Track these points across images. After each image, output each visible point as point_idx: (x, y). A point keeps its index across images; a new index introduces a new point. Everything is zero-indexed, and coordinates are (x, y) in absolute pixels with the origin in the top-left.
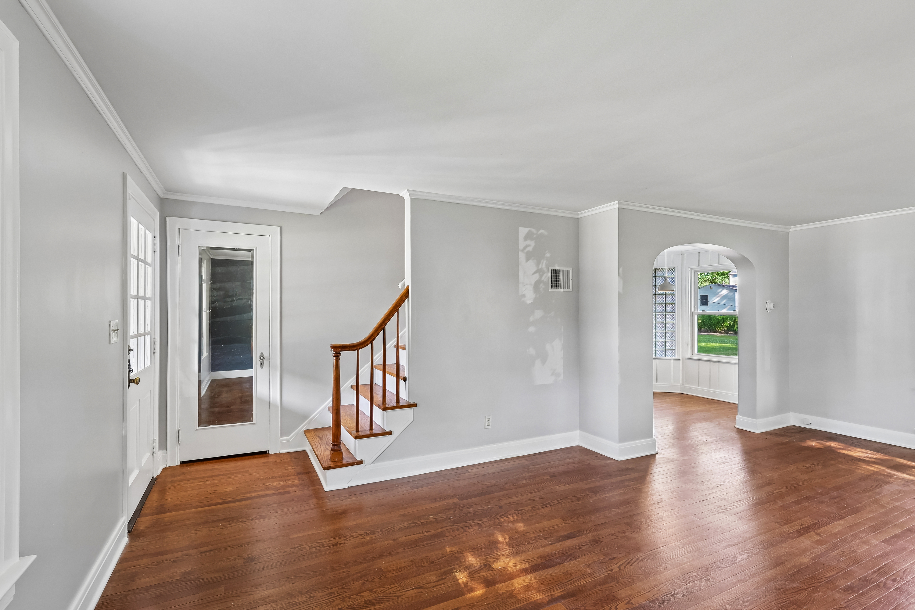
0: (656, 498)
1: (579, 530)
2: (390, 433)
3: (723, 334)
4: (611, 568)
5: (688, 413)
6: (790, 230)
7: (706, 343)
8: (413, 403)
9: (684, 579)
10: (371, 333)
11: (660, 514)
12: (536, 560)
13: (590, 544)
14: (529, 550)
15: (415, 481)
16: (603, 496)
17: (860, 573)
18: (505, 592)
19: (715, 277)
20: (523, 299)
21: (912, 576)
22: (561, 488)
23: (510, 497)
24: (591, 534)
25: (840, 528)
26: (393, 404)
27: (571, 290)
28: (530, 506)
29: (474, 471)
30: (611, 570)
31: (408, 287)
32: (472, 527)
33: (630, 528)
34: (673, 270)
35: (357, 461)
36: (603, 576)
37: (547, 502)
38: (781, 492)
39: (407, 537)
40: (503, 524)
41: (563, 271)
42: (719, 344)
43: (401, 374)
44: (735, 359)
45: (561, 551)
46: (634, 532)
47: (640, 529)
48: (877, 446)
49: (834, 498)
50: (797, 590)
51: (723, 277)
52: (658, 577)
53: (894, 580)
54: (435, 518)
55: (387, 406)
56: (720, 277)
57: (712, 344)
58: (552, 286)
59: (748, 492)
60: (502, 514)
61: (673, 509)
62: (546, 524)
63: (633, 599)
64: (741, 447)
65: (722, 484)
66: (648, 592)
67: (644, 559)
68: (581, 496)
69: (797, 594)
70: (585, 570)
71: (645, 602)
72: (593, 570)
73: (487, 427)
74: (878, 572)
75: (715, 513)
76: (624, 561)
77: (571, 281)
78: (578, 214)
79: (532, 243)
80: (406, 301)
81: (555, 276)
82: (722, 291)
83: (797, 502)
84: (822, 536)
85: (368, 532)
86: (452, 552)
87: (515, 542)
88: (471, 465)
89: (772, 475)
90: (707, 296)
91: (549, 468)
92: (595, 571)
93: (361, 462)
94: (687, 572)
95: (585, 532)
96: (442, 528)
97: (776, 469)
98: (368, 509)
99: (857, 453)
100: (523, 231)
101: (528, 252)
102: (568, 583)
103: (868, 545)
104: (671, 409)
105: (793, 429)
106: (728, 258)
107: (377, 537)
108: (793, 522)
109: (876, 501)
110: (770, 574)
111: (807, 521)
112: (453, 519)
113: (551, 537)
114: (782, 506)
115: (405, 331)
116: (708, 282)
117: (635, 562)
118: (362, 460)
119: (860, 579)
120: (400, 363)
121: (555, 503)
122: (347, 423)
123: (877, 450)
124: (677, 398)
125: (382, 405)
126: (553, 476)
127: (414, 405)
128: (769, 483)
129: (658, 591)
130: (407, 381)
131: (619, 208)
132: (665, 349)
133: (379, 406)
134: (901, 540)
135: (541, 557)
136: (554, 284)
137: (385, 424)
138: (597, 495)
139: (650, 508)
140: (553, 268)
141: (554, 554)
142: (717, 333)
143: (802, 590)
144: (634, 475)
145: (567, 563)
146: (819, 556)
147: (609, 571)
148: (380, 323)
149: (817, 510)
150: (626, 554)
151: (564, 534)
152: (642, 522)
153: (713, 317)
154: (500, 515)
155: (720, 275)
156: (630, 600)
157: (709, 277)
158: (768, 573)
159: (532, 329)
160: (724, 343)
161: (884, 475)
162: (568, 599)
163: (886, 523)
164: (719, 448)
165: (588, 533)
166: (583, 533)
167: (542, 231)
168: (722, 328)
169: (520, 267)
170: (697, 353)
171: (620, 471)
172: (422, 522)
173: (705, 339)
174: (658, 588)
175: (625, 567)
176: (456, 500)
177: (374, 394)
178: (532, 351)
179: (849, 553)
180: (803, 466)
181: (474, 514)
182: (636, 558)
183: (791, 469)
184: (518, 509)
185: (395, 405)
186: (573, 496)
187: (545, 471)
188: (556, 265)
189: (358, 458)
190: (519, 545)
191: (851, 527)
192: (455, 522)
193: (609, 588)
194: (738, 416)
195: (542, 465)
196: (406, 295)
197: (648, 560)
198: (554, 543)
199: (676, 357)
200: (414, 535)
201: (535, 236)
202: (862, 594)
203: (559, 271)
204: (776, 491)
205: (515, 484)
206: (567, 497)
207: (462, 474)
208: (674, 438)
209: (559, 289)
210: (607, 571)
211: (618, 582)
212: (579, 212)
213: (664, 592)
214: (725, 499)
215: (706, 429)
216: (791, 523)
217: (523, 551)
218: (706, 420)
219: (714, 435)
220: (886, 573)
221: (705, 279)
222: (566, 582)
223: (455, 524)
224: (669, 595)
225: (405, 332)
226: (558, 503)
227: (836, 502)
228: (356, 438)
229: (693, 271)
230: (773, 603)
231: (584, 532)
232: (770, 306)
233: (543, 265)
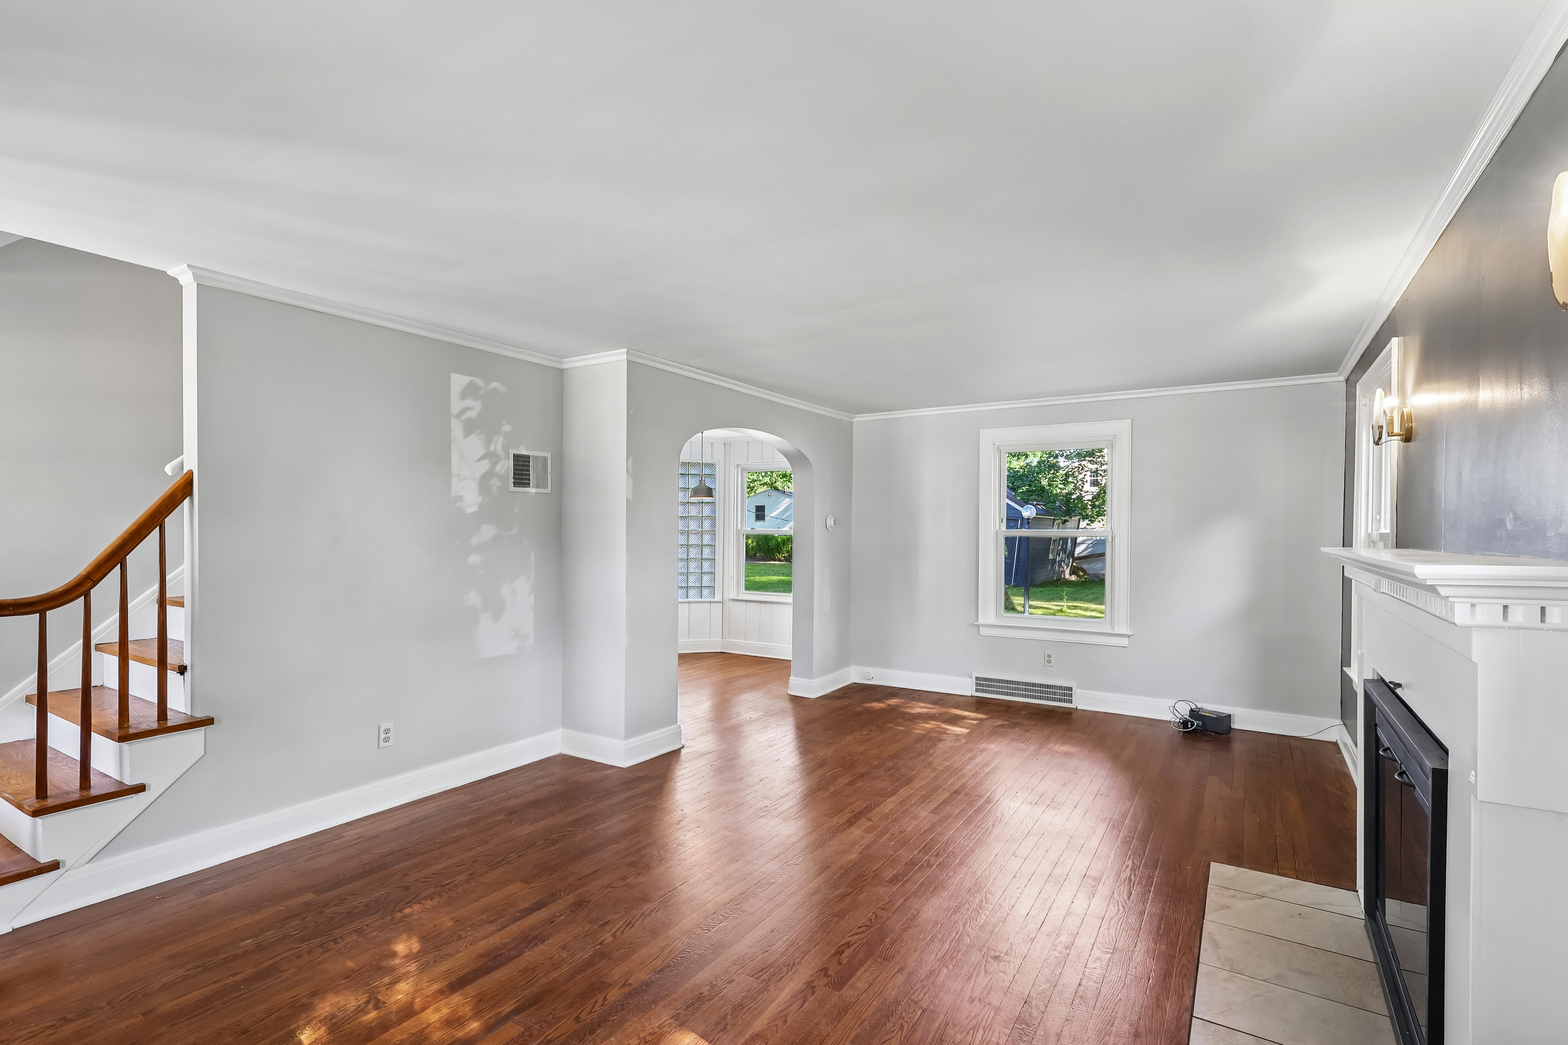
0: (678, 814)
1: (552, 894)
2: (140, 788)
3: (783, 563)
4: (600, 939)
5: (730, 681)
6: (855, 420)
7: (761, 576)
8: (202, 719)
9: (707, 924)
10: (84, 573)
11: (680, 838)
12: (472, 963)
13: (570, 911)
14: (459, 950)
15: (208, 879)
16: (595, 829)
17: (906, 855)
18: (408, 1037)
19: (776, 479)
20: (458, 504)
21: (953, 845)
22: (526, 830)
23: (427, 866)
24: (572, 894)
25: (891, 806)
26: (150, 724)
27: (549, 490)
28: (467, 873)
29: (352, 833)
30: (601, 943)
31: (191, 473)
32: (342, 938)
33: (634, 869)
34: (712, 466)
35: (39, 866)
36: (586, 956)
37: (498, 860)
38: (834, 774)
39: (181, 999)
40: (411, 917)
41: (536, 458)
42: (777, 577)
43: (172, 659)
44: (788, 598)
45: (518, 935)
46: (639, 874)
47: (649, 868)
48: (935, 697)
49: (889, 770)
50: (841, 898)
51: (785, 479)
52: (671, 932)
53: (937, 855)
54: (256, 942)
55: (131, 731)
56: (781, 480)
57: (769, 577)
58: (514, 483)
59: (797, 781)
60: (409, 899)
61: (698, 827)
62: (495, 897)
63: (632, 977)
64: (794, 720)
65: (766, 777)
66: (655, 959)
67: (652, 911)
68: (559, 836)
69: (841, 902)
70: (558, 955)
71: (649, 976)
72: (572, 952)
73: (382, 744)
74: (923, 850)
75: (754, 819)
76: (623, 922)
77: (549, 476)
78: (562, 363)
79: (477, 405)
80: (186, 502)
81: (519, 465)
82: (783, 500)
83: (850, 784)
84: (873, 820)
85: (70, 1016)
86: (293, 999)
87: (432, 943)
88: (347, 823)
89: (826, 753)
90: (764, 506)
91: (505, 800)
92: (574, 952)
93: (54, 866)
94: (712, 913)
95: (562, 894)
96: (271, 958)
97: (831, 743)
98: (71, 966)
99: (919, 708)
100: (459, 381)
101: (468, 419)
102: (527, 985)
103: (917, 820)
104: (707, 677)
105: (854, 688)
106: (782, 452)
107: (97, 1019)
108: (844, 810)
109: (929, 765)
110: (813, 885)
111: (859, 805)
112: (302, 934)
113: (502, 916)
114: (835, 791)
115: (184, 569)
116: (766, 486)
117: (639, 919)
118: (57, 862)
119: (906, 864)
120: (170, 635)
121: (513, 858)
122: (9, 783)
123: (935, 703)
124: (717, 660)
125: (117, 731)
126: (512, 812)
127: (209, 721)
128: (821, 765)
129: (669, 953)
130: (188, 674)
131: (629, 362)
132: (701, 587)
133: (108, 734)
134: (947, 806)
135: (481, 956)
136: (519, 479)
137: (127, 770)
138: (586, 829)
139: (666, 832)
140: (517, 452)
141: (506, 945)
142: (775, 561)
143: (847, 895)
144: (646, 786)
145: (529, 953)
146: (869, 846)
147: (598, 946)
148: (109, 550)
149: (871, 789)
150: (625, 911)
151: (527, 905)
152: (653, 856)
153: (770, 537)
154: (405, 902)
155: (781, 477)
156: (627, 980)
157: (767, 480)
158: (811, 885)
159: (474, 559)
160: (783, 576)
161: (939, 732)
162: (525, 1011)
163: (935, 789)
164: (765, 726)
165: (568, 894)
166: (559, 896)
167: (495, 385)
168: (782, 554)
169: (453, 446)
170: (744, 591)
171: (626, 783)
172: (222, 958)
173: (761, 570)
174: (670, 949)
175: (622, 933)
176: (310, 896)
177: (92, 710)
178: (474, 598)
179: (898, 835)
180: (861, 735)
181: (349, 913)
182: (640, 914)
183: (848, 741)
184: (443, 884)
185: (155, 726)
186: (546, 840)
187: (498, 807)
188: (522, 447)
189: (44, 859)
190: (440, 947)
191: (902, 803)
192: (303, 940)
193: (596, 972)
194: (792, 677)
195: (493, 798)
196: (185, 489)
197: (657, 911)
198: (507, 926)
199: (716, 599)
200: (201, 990)
201: (482, 392)
202: (907, 881)
203: (528, 457)
204: (828, 774)
205: (438, 841)
206: (534, 844)
207: (326, 843)
208: (709, 720)
209: (527, 489)
210: (594, 947)
211: (610, 958)
212: (563, 360)
213: (678, 952)
214: (768, 798)
215: (752, 701)
216: (843, 811)
217: (446, 955)
218: (752, 688)
219: (761, 708)
220: (931, 849)
221: (762, 482)
222: (524, 985)
223: (304, 942)
224: (684, 954)
225: (182, 572)
226: (518, 857)
227: (890, 775)
228: (36, 813)
229: (740, 469)
230: (813, 922)
231: (560, 894)
232: (830, 522)
233: (498, 445)
